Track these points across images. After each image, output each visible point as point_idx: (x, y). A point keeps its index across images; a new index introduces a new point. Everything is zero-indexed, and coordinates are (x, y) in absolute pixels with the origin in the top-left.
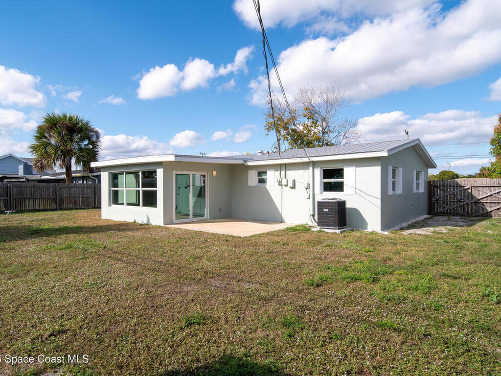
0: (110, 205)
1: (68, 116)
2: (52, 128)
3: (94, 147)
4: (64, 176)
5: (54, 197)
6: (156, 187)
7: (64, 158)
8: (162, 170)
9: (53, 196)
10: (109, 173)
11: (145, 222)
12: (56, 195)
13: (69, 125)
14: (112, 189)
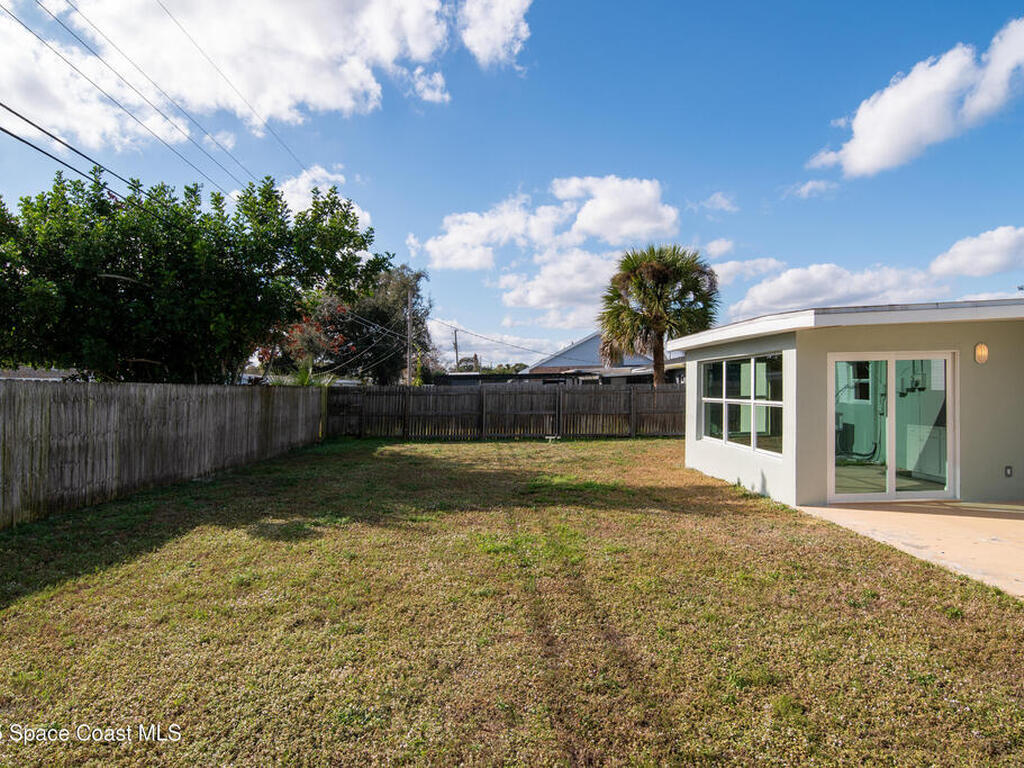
0: (699, 438)
1: (656, 249)
2: (629, 278)
3: (707, 306)
4: (651, 371)
5: (625, 412)
6: (781, 400)
7: (647, 332)
8: (793, 352)
9: (625, 409)
10: (699, 363)
11: (758, 490)
12: (630, 407)
13: (657, 267)
14: (704, 399)
